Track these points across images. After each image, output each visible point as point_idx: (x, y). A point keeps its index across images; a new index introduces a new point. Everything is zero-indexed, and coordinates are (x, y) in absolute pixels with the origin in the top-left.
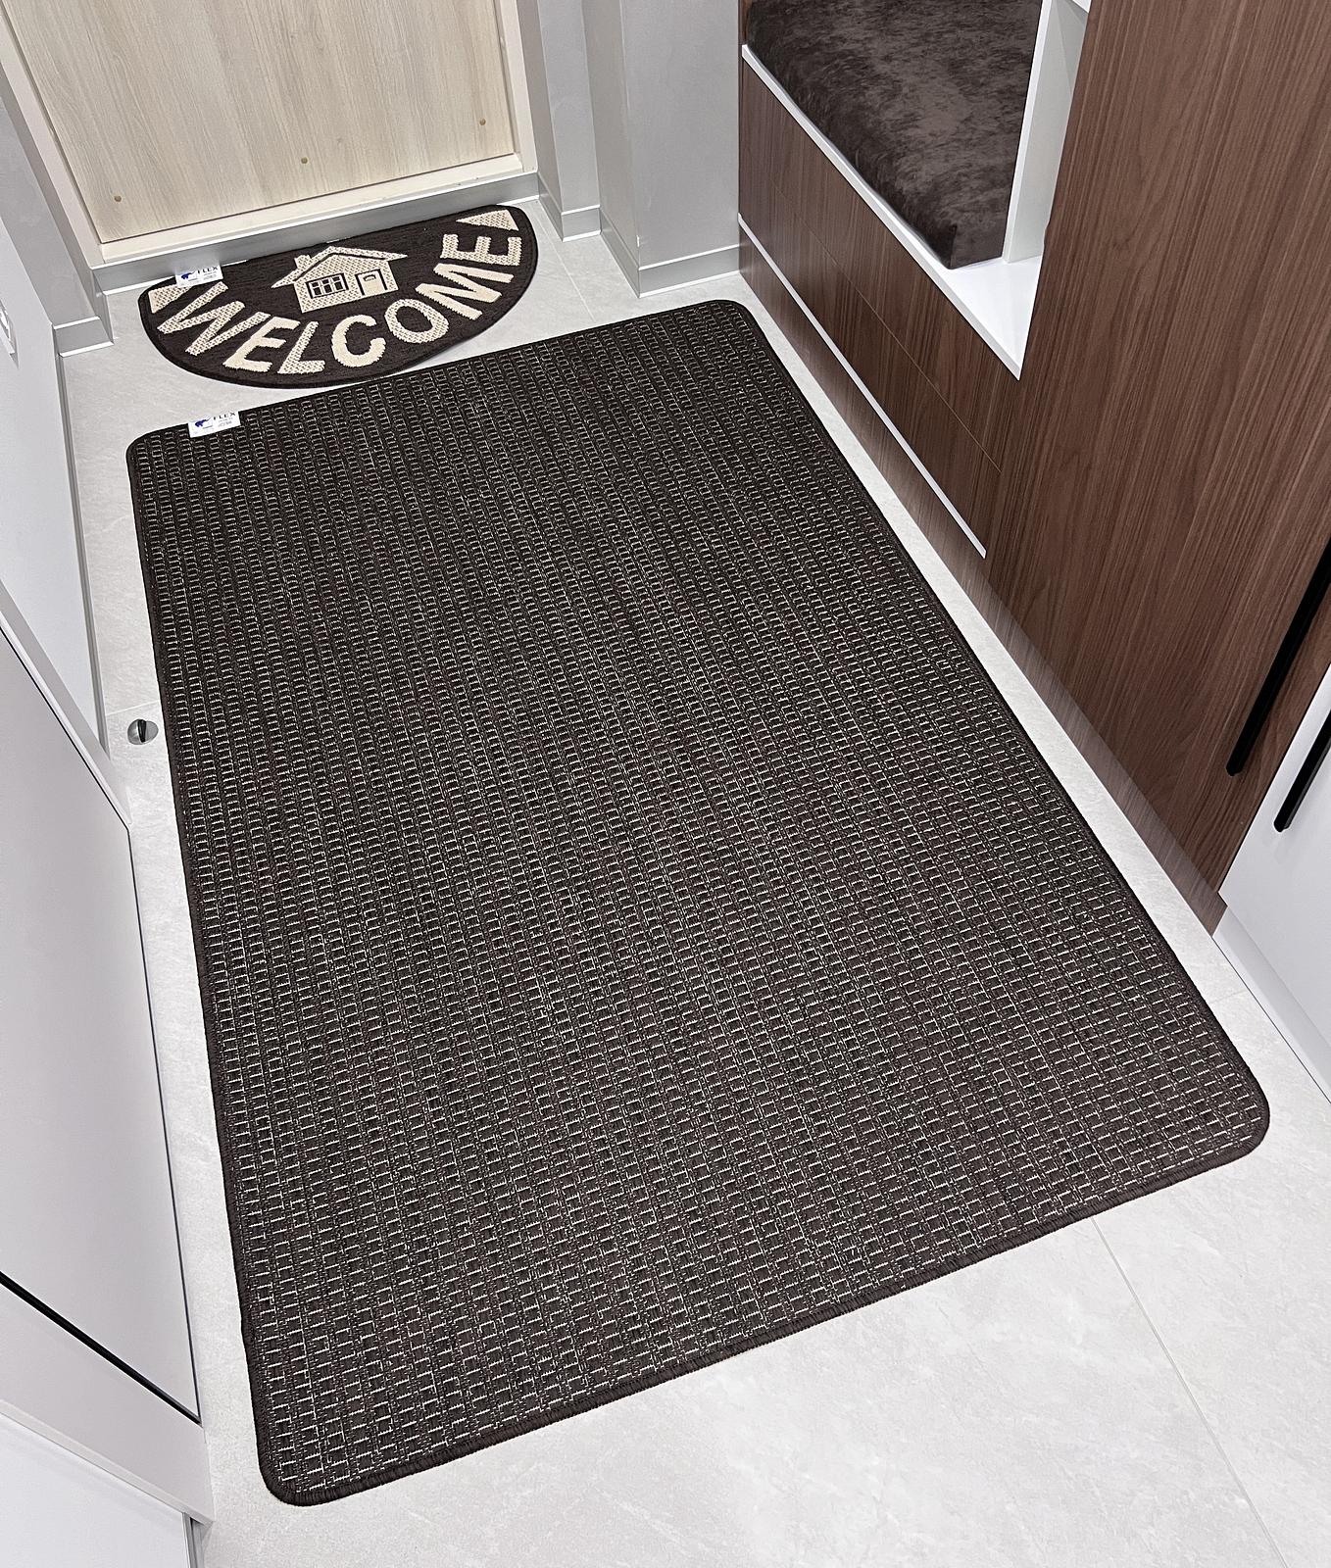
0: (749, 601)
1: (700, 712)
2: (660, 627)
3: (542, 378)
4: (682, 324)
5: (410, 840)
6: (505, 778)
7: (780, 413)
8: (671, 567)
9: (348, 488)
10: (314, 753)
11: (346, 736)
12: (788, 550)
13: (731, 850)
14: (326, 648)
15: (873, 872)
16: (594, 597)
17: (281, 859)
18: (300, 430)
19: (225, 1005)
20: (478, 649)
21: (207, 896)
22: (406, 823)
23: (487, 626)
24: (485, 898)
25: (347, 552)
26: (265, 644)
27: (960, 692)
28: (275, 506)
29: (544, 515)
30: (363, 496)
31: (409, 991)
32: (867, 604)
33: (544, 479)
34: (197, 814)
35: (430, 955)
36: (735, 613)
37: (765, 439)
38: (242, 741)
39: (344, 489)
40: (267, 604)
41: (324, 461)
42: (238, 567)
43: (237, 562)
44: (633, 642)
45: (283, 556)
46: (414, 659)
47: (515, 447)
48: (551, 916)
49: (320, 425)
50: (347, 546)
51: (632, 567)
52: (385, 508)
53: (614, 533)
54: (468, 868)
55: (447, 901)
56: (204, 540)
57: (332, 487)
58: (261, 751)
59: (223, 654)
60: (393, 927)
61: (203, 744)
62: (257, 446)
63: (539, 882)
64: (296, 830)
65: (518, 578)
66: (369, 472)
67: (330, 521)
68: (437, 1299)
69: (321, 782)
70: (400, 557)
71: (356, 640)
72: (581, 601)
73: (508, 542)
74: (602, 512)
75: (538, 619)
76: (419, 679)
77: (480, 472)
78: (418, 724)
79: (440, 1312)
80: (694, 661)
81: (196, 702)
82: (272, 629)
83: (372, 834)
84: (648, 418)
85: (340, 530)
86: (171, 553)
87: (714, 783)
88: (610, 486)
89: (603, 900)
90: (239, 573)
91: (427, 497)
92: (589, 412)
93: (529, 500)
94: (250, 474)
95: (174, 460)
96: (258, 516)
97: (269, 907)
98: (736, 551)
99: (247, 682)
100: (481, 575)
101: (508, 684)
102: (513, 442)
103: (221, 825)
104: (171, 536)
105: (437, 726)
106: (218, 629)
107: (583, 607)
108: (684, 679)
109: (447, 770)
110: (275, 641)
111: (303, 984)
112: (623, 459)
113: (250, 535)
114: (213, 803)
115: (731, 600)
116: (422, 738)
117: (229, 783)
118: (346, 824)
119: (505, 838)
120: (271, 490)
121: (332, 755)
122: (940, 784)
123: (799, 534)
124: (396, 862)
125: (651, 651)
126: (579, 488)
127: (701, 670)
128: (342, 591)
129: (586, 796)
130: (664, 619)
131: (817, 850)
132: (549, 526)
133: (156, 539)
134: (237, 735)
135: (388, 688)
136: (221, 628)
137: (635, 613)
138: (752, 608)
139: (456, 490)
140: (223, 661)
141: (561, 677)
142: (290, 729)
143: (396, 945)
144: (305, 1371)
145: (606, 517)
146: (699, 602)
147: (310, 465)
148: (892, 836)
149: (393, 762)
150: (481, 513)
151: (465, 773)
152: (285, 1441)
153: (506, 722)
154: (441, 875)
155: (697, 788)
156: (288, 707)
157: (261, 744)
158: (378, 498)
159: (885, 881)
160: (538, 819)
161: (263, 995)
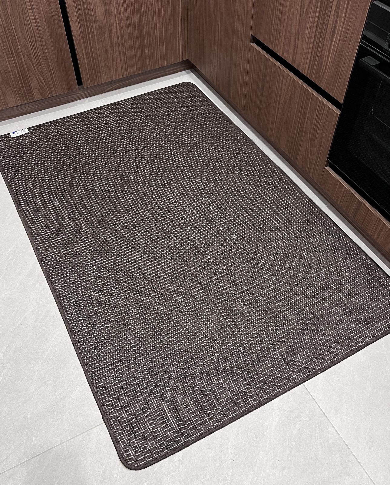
0: (218, 173)
1: (210, 209)
2: (190, 184)
3: (131, 110)
4: (175, 90)
5: (122, 258)
6: (150, 236)
7: (214, 115)
8: (190, 165)
9: (72, 149)
10: (82, 234)
11: (92, 228)
12: (227, 157)
13: (231, 250)
14: (78, 200)
15: (279, 251)
16: (166, 177)
17: (79, 268)
18: (51, 132)
19: (71, 317)
20: (131, 196)
21: (55, 283)
22: (120, 253)
23: (132, 189)
24: (153, 273)
25: (77, 170)
26: (55, 201)
27: (292, 194)
28: (48, 157)
29: (143, 152)
30: (78, 151)
31: (134, 305)
32: (256, 171)
33: (140, 141)
34: (45, 258)
35: (139, 292)
36: (214, 177)
37: (211, 123)
38: (55, 233)
39: (71, 150)
40: (53, 188)
41: (62, 142)
42: (39, 178)
43: (38, 176)
44: (183, 189)
45: (55, 173)
46: (109, 201)
47: (127, 132)
48: (176, 276)
49: (57, 130)
50: (77, 168)
51: (176, 166)
52: (87, 155)
53: (168, 156)
54: (144, 265)
55: (140, 275)
56: (25, 170)
57: (66, 149)
58: (63, 235)
59: (41, 206)
60: (124, 285)
61: (41, 235)
62: (36, 139)
63: (170, 266)
64: (82, 259)
65: (139, 173)
66: (79, 144)
67: (68, 160)
68: (168, 399)
69: (87, 243)
70: (96, 170)
71: (87, 197)
72: (162, 178)
73: (132, 162)
74: (162, 150)
75: (149, 185)
76: (113, 207)
77: (117, 141)
78: (116, 221)
79: (170, 402)
80: (204, 193)
81: (35, 222)
82: (56, 196)
83: (108, 257)
84: (171, 120)
85: (73, 163)
86: (14, 175)
87: (220, 230)
88: (163, 142)
89: (192, 270)
90: (40, 179)
91: (101, 150)
92: (150, 120)
93: (136, 148)
94: (36, 147)
95: (7, 145)
96: (43, 160)
97: (78, 284)
98: (210, 158)
99: (52, 214)
100: (126, 173)
101: (144, 206)
102: (126, 131)
103: (54, 260)
104: (12, 170)
105: (122, 222)
106: (37, 198)
107: (163, 180)
108: (202, 199)
109: (130, 235)
110: (59, 200)
111: (97, 307)
112: (165, 133)
113: (41, 167)
114: (50, 253)
115: (212, 173)
116: (118, 226)
117: (54, 247)
118: (99, 255)
119: (155, 254)
120: (45, 152)
121: (88, 234)
122: (293, 222)
123: (229, 151)
124: (119, 265)
125: (189, 192)
126: (152, 143)
127: (207, 196)
128: (79, 182)
129: (179, 238)
130: (191, 181)
131: (259, 247)
132: (145, 156)
133: (7, 171)
134: (53, 231)
135: (102, 211)
136: (38, 197)
137: (181, 180)
138: (219, 175)
139: (110, 147)
140: (42, 208)
141: (161, 202)
142: (71, 227)
143: (126, 291)
144: (128, 428)
145: (164, 151)
146: (201, 175)
147: (57, 143)
148: (282, 240)
149: (110, 234)
150: (121, 154)
151: (136, 235)
152: (127, 451)
153: (146, 218)
154: (136, 268)
155: (215, 232)
156: (69, 220)
157: (62, 233)
158: (84, 152)
159: (283, 253)
160: (164, 247)
161: (83, 312)
